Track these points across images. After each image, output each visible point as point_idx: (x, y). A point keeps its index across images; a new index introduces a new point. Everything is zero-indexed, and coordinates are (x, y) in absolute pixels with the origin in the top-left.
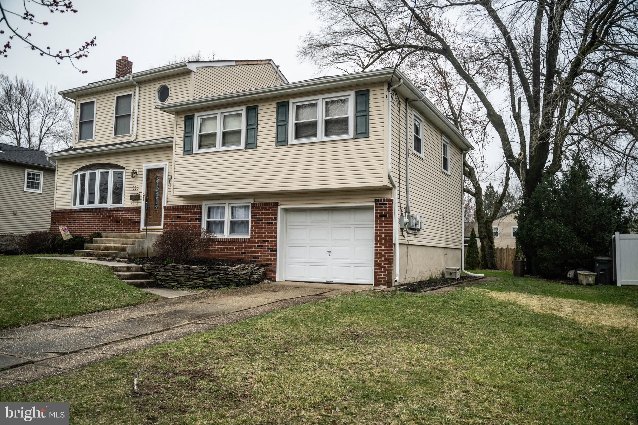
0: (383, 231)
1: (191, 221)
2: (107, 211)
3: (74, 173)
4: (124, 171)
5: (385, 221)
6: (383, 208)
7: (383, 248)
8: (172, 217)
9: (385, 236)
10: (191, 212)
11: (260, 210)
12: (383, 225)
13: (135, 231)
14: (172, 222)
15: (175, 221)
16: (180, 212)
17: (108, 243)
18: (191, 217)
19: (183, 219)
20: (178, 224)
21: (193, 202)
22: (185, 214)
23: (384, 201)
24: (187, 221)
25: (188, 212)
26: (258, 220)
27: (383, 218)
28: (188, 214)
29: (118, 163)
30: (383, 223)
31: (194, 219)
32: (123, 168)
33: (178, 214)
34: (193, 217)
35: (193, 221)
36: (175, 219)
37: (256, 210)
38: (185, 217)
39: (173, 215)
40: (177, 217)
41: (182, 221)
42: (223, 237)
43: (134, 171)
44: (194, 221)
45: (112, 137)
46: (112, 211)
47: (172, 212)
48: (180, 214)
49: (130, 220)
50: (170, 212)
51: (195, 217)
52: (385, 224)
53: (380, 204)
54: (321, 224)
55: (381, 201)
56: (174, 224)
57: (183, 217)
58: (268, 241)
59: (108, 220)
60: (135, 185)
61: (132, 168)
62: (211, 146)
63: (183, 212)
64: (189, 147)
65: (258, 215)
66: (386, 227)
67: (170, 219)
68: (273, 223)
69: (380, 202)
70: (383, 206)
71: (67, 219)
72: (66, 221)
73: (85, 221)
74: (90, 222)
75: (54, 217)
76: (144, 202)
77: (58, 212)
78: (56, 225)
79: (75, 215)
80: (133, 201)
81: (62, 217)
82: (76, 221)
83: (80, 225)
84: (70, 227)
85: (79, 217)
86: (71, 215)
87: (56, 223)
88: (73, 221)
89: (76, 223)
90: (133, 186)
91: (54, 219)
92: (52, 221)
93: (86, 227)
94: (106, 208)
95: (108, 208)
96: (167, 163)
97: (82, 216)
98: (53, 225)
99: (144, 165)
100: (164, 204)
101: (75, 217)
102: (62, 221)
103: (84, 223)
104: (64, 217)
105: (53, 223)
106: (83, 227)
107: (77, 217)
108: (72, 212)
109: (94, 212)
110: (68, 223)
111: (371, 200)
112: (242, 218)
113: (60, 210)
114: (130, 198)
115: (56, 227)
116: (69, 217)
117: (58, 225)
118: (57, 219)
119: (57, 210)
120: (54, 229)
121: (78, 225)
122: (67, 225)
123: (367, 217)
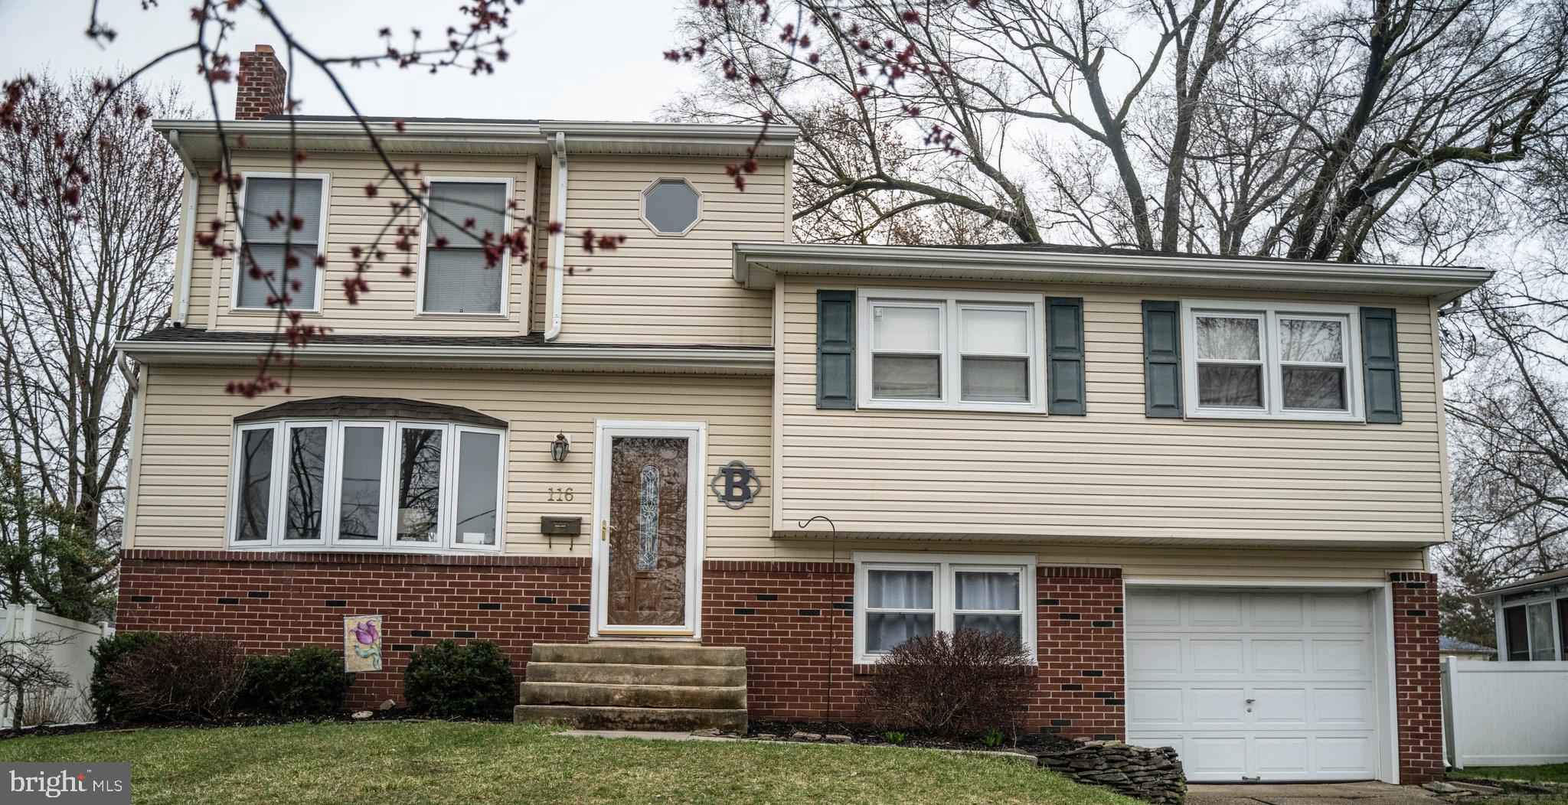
0: (1418, 649)
1: (816, 613)
2: (434, 567)
3: (238, 420)
4: (501, 433)
5: (1423, 627)
6: (1416, 595)
7: (1420, 690)
8: (739, 597)
9: (1423, 661)
10: (817, 584)
11: (1070, 589)
12: (1418, 636)
13: (572, 639)
14: (738, 611)
15: (751, 612)
16: (773, 583)
17: (605, 679)
18: (816, 599)
19: (784, 605)
20: (764, 619)
22: (794, 591)
23: (1418, 579)
24: (803, 613)
25: (803, 584)
26: (1062, 616)
27: (1417, 618)
28: (807, 591)
29: (474, 407)
30: (1418, 632)
31: (827, 606)
32: (504, 425)
33: (763, 590)
34: (825, 598)
36: (750, 604)
37: (1055, 588)
38: (794, 598)
39: (741, 590)
40: (761, 598)
41: (781, 612)
43: (561, 437)
44: (828, 613)
45: (410, 315)
47: (739, 583)
48: (772, 591)
49: (548, 600)
50: (731, 582)
51: (830, 599)
52: (1422, 633)
53: (1409, 585)
54: (1222, 629)
55: (1411, 578)
56: (749, 619)
57: (786, 598)
58: (1100, 673)
59: (441, 599)
60: (557, 487)
61: (559, 427)
62: (920, 393)
63: (781, 584)
64: (844, 385)
65: (1063, 602)
66: (1424, 641)
67: (728, 604)
68: (1110, 626)
69: (1408, 581)
70: (1416, 590)
71: (214, 587)
72: (208, 594)
73: (316, 596)
74: (343, 604)
75: (137, 578)
76: (607, 544)
77: (167, 561)
78: (153, 606)
79: (260, 573)
80: (554, 540)
81: (187, 579)
82: (266, 595)
83: (286, 610)
84: (233, 616)
85: (282, 581)
86: (238, 573)
87: (149, 599)
88: (251, 595)
89: (264, 602)
90: (546, 487)
91: (141, 585)
92: (129, 592)
93: (320, 617)
94: (432, 556)
95: (439, 557)
96: (702, 426)
97: (296, 581)
98: (134, 607)
99: (601, 423)
100: (696, 555)
101: (262, 580)
102: (186, 593)
103: (308, 603)
104: (197, 579)
105: (134, 599)
106: (304, 617)
107: (273, 581)
108: (245, 563)
109: (366, 566)
110: (220, 601)
111: (1380, 574)
112: (992, 608)
113: (172, 552)
114: (538, 528)
115: (152, 614)
116: (223, 580)
117: (163, 607)
118: (156, 585)
119: (159, 552)
120: (141, 620)
121: (278, 610)
122: (215, 608)
123: (1348, 616)
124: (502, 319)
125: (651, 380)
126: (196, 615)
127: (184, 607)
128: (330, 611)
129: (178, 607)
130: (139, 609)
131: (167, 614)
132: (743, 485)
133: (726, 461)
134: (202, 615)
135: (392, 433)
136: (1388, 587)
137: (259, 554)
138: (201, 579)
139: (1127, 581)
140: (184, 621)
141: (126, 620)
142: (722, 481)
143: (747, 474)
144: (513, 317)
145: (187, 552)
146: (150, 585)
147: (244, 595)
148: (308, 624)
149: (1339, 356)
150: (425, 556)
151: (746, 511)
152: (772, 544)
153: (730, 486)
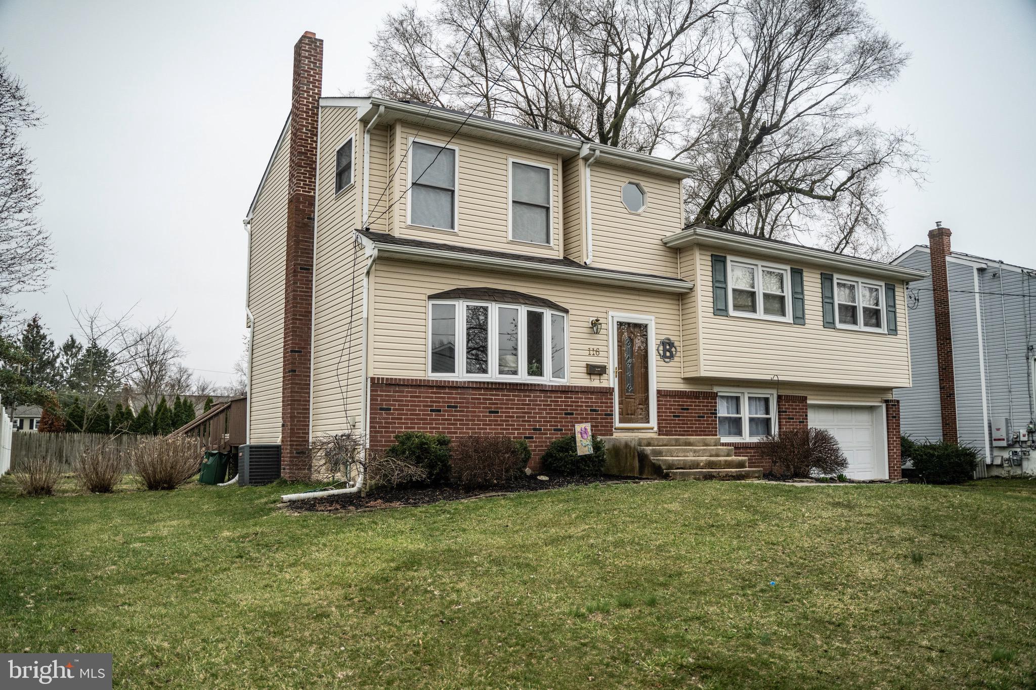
0: (895, 433)
1: (704, 417)
2: (542, 391)
4: (565, 315)
5: (896, 423)
6: (893, 409)
7: (895, 450)
8: (674, 409)
9: (896, 438)
10: (703, 402)
11: (791, 405)
12: (894, 427)
13: (607, 432)
14: (674, 416)
15: (679, 416)
16: (687, 402)
18: (704, 410)
19: (692, 413)
20: (684, 420)
21: (700, 387)
22: (695, 406)
23: (894, 402)
24: (699, 417)
25: (699, 402)
26: (789, 419)
27: (894, 419)
28: (700, 406)
29: (552, 299)
30: (894, 425)
31: (708, 413)
32: (566, 311)
33: (683, 405)
34: (707, 410)
35: (707, 417)
36: (679, 413)
37: (786, 405)
38: (696, 409)
39: (675, 405)
40: (682, 409)
41: (690, 417)
42: (742, 441)
43: (597, 321)
44: (709, 417)
45: (504, 240)
46: (552, 391)
47: (674, 401)
48: (687, 405)
49: (595, 410)
50: (670, 401)
51: (710, 410)
53: (891, 405)
56: (679, 420)
57: (692, 409)
59: (546, 409)
60: (592, 347)
61: (596, 314)
62: (744, 309)
63: (690, 402)
64: (724, 304)
65: (789, 412)
66: (896, 429)
67: (670, 413)
68: (804, 423)
69: (892, 403)
70: (894, 407)
71: (427, 402)
72: (424, 406)
73: (483, 408)
74: (497, 412)
75: (382, 396)
76: (617, 380)
77: (399, 385)
78: (393, 414)
79: (452, 394)
80: (593, 377)
81: (411, 397)
82: (456, 407)
83: (468, 416)
84: (438, 420)
85: (465, 398)
86: (440, 393)
87: (390, 409)
88: (448, 407)
89: (456, 411)
90: (587, 347)
91: (385, 400)
92: (377, 404)
93: (486, 420)
94: (542, 385)
95: (546, 385)
96: (653, 318)
97: (472, 399)
98: (381, 414)
99: (611, 313)
100: (653, 387)
101: (454, 398)
102: (412, 406)
103: (479, 412)
104: (417, 397)
105: (381, 409)
106: (478, 421)
107: (460, 398)
108: (444, 387)
109: (509, 390)
110: (431, 411)
111: (880, 399)
112: (756, 414)
113: (404, 379)
114: (584, 370)
115: (392, 419)
116: (432, 397)
117: (398, 414)
118: (394, 401)
119: (396, 379)
120: (386, 423)
121: (463, 416)
122: (428, 415)
123: (864, 417)
124: (551, 249)
125: (633, 292)
126: (418, 419)
127: (411, 414)
128: (491, 417)
129: (407, 414)
130: (385, 416)
131: (401, 419)
132: (669, 351)
133: (663, 337)
134: (422, 419)
135: (522, 312)
136: (884, 405)
137: (453, 382)
138: (420, 397)
139: (809, 402)
140: (411, 423)
141: (377, 423)
142: (661, 348)
143: (671, 344)
144: (556, 248)
145: (412, 380)
146: (389, 400)
147: (444, 407)
148: (480, 425)
149: (877, 304)
150: (538, 385)
151: (671, 364)
152: (682, 381)
153: (665, 350)
